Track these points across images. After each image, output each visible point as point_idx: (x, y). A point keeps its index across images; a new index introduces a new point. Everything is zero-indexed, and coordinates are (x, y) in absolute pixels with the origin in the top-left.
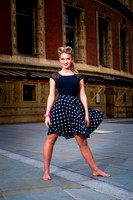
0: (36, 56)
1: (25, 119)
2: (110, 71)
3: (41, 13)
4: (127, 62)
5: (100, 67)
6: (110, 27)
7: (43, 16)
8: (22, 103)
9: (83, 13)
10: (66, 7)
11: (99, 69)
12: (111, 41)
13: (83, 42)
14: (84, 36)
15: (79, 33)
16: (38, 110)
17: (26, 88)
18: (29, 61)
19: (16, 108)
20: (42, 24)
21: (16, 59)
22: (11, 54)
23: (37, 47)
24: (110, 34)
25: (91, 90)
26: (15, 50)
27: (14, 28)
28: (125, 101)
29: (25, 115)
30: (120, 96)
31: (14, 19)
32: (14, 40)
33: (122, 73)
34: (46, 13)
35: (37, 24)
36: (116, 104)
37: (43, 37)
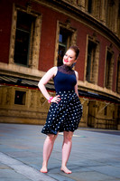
0: (29, 67)
1: (14, 120)
2: (95, 87)
3: (38, 31)
4: (111, 80)
5: (86, 82)
6: (98, 49)
7: (39, 33)
8: (13, 105)
9: (75, 35)
11: (85, 84)
12: (97, 61)
16: (27, 113)
17: (18, 93)
18: (23, 70)
19: (7, 110)
20: (38, 40)
22: (8, 63)
23: (31, 59)
24: (97, 55)
26: (11, 60)
27: (13, 42)
28: (105, 114)
29: (14, 117)
30: (102, 109)
32: (12, 51)
33: (105, 90)
34: (42, 31)
35: (33, 40)
36: (97, 116)
37: (38, 51)
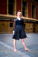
0: (14, 15)
2: (35, 20)
3: (15, 3)
6: (35, 7)
9: (27, 3)
10: (23, 1)
11: (32, 19)
12: (35, 11)
13: (27, 11)
14: (28, 10)
15: (26, 9)
17: (10, 24)
18: (12, 16)
19: (8, 29)
21: (8, 16)
22: (7, 14)
23: (14, 12)
24: (35, 9)
25: (29, 25)
27: (8, 7)
29: (10, 31)
31: (8, 5)
32: (8, 11)
34: (17, 3)
35: (14, 6)
36: (36, 29)
37: (16, 10)
